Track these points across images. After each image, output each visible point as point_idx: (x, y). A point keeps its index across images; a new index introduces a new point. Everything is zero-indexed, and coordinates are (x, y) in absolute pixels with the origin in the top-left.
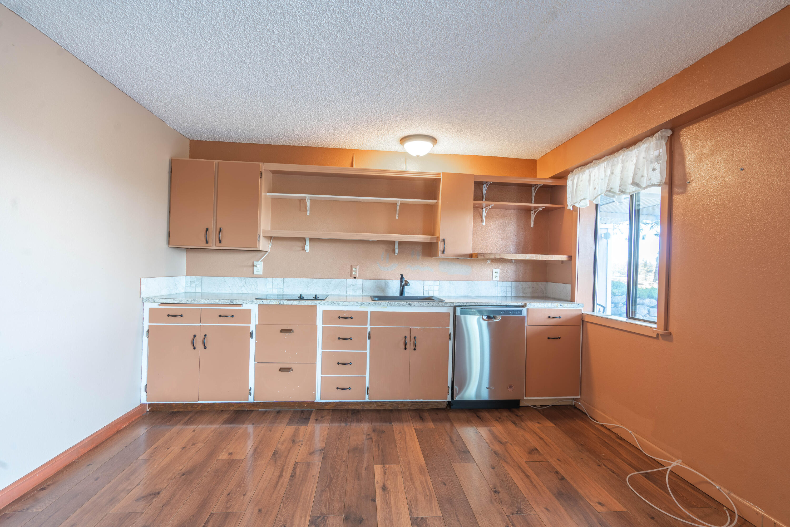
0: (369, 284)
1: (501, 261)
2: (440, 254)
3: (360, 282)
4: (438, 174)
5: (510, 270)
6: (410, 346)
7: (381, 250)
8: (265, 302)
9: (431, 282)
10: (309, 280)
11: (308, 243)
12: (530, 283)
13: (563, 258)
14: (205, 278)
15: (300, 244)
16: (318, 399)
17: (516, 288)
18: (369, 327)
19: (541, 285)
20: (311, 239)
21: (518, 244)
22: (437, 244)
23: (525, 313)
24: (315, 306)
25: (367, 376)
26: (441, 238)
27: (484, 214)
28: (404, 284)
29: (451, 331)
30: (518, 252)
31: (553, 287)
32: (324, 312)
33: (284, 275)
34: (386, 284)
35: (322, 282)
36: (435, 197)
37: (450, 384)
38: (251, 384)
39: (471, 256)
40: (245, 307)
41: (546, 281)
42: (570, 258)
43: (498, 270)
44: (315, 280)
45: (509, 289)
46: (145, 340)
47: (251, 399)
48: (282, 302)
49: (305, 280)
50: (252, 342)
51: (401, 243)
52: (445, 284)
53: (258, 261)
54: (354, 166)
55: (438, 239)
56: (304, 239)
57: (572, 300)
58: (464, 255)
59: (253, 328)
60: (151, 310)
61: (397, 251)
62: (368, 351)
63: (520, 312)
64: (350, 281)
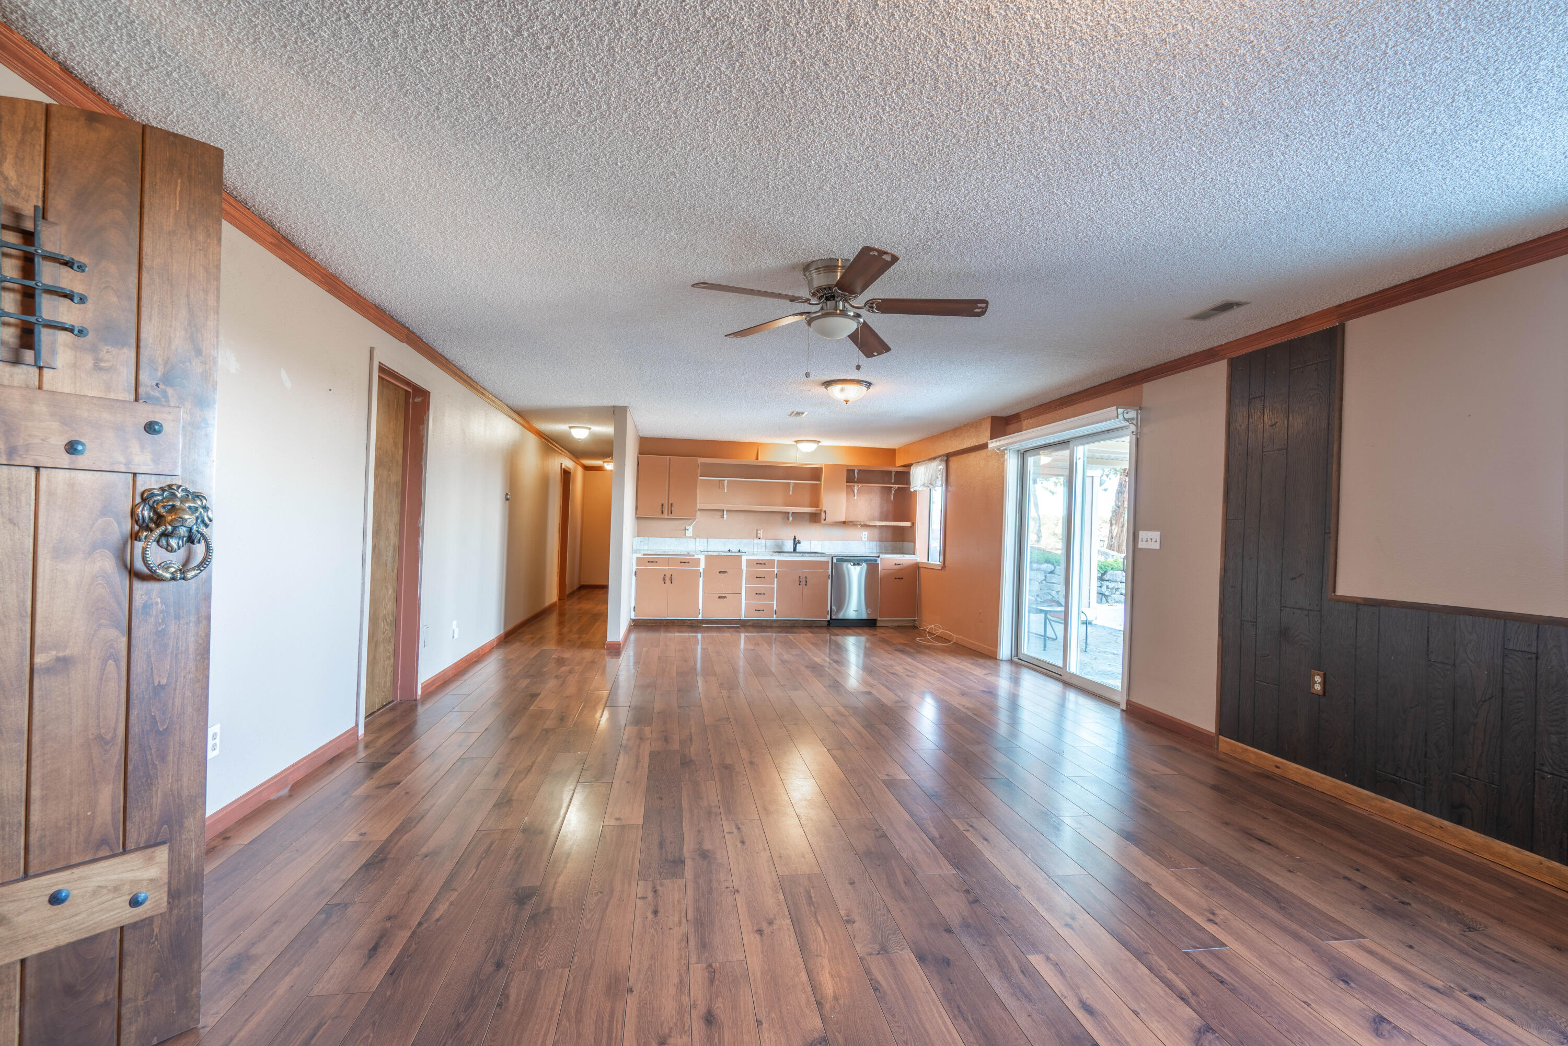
0: (770, 543)
1: (865, 526)
2: (823, 521)
3: (763, 541)
4: (821, 465)
5: (876, 532)
6: (803, 583)
7: (779, 518)
8: (710, 553)
9: (816, 542)
10: (726, 540)
11: (725, 513)
12: (891, 543)
13: (908, 524)
14: (651, 539)
15: (720, 513)
16: (743, 618)
17: (880, 546)
18: (776, 570)
19: (899, 544)
20: (727, 511)
21: (882, 513)
22: (820, 514)
23: (879, 561)
24: (741, 556)
25: (775, 602)
26: (823, 510)
27: (856, 490)
28: (796, 542)
29: (830, 573)
30: (881, 520)
31: (907, 545)
32: (747, 560)
33: (708, 537)
34: (783, 543)
35: (735, 541)
36: (819, 479)
37: (829, 609)
38: (700, 607)
39: (844, 522)
40: (696, 556)
41: (903, 541)
42: (913, 524)
43: (866, 533)
44: (731, 540)
45: (874, 547)
46: (634, 577)
47: (700, 617)
48: (720, 554)
49: (723, 540)
50: (701, 579)
51: (793, 513)
52: (826, 543)
53: (690, 525)
54: (759, 459)
55: (821, 510)
56: (723, 510)
57: (914, 554)
58: (840, 522)
59: (701, 571)
60: (638, 558)
61: (791, 518)
62: (775, 586)
63: (876, 561)
64: (756, 541)
